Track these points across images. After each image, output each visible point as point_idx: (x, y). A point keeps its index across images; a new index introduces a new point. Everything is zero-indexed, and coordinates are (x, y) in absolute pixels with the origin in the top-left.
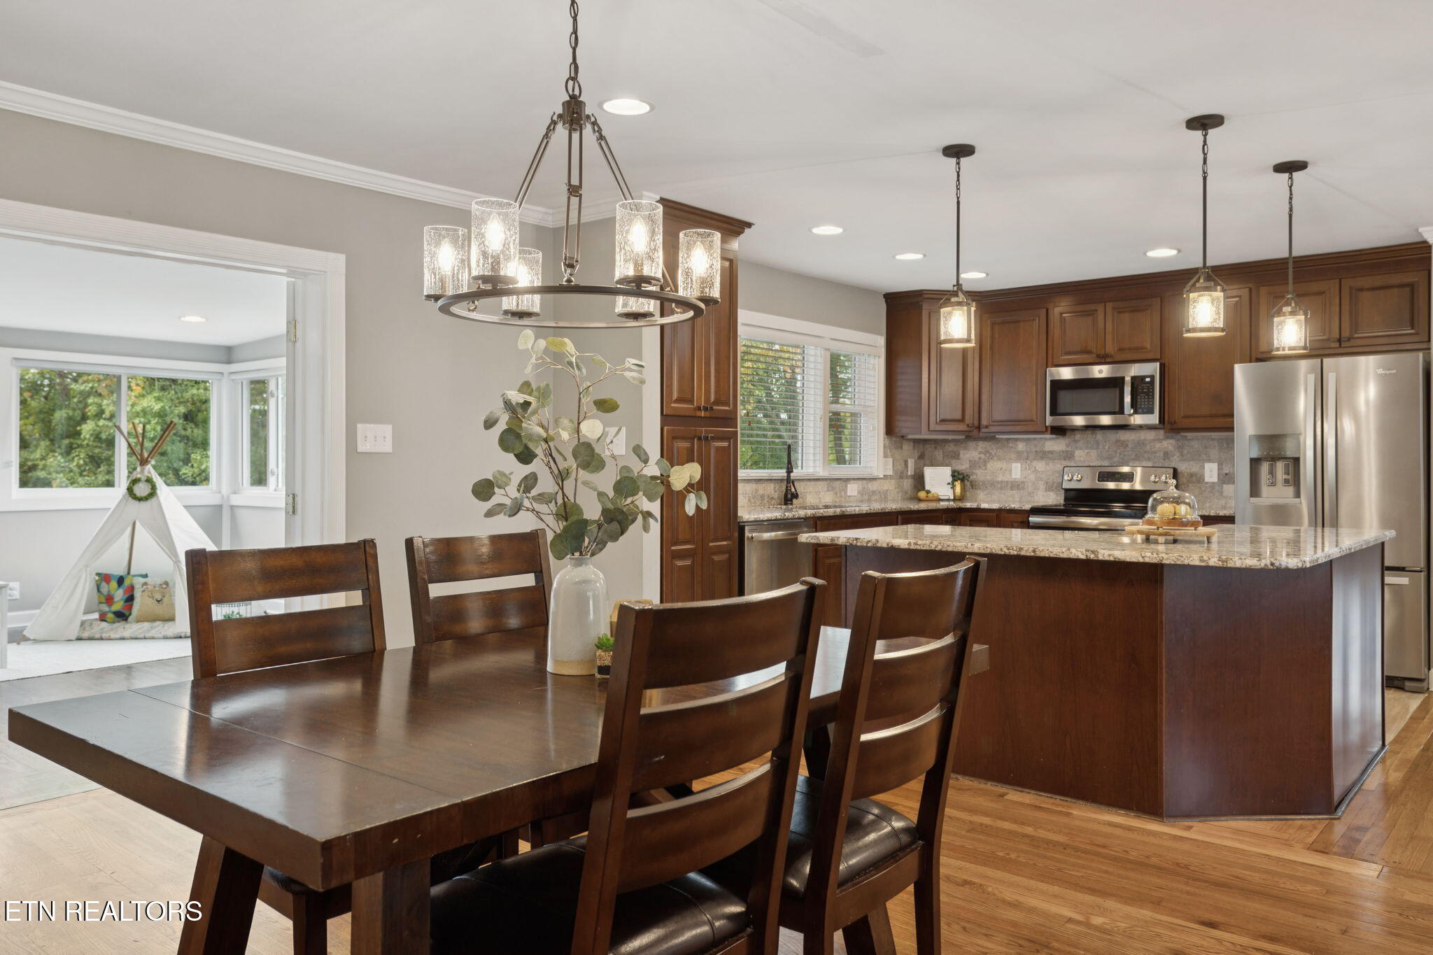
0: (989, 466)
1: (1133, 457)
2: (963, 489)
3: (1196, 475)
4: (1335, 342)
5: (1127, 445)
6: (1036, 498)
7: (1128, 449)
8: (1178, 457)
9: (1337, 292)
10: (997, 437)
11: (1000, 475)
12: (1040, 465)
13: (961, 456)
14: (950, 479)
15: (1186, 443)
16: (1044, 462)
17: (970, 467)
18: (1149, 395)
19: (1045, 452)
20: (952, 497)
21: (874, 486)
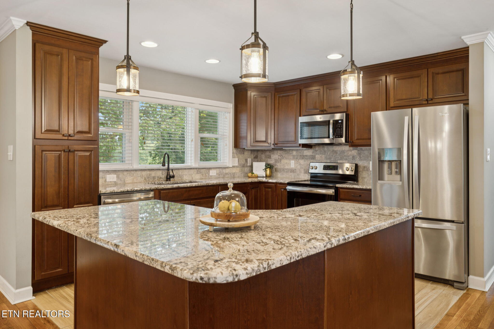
0: (282, 161)
1: (340, 158)
2: (271, 172)
3: (366, 167)
4: (425, 101)
5: (337, 153)
6: (300, 177)
7: (337, 155)
8: (358, 159)
9: (426, 76)
10: (283, 148)
11: (287, 166)
12: (302, 162)
13: (272, 157)
14: (264, 167)
15: (362, 152)
16: (303, 160)
17: (275, 162)
18: (341, 129)
19: (304, 156)
20: (265, 176)
21: (227, 171)
